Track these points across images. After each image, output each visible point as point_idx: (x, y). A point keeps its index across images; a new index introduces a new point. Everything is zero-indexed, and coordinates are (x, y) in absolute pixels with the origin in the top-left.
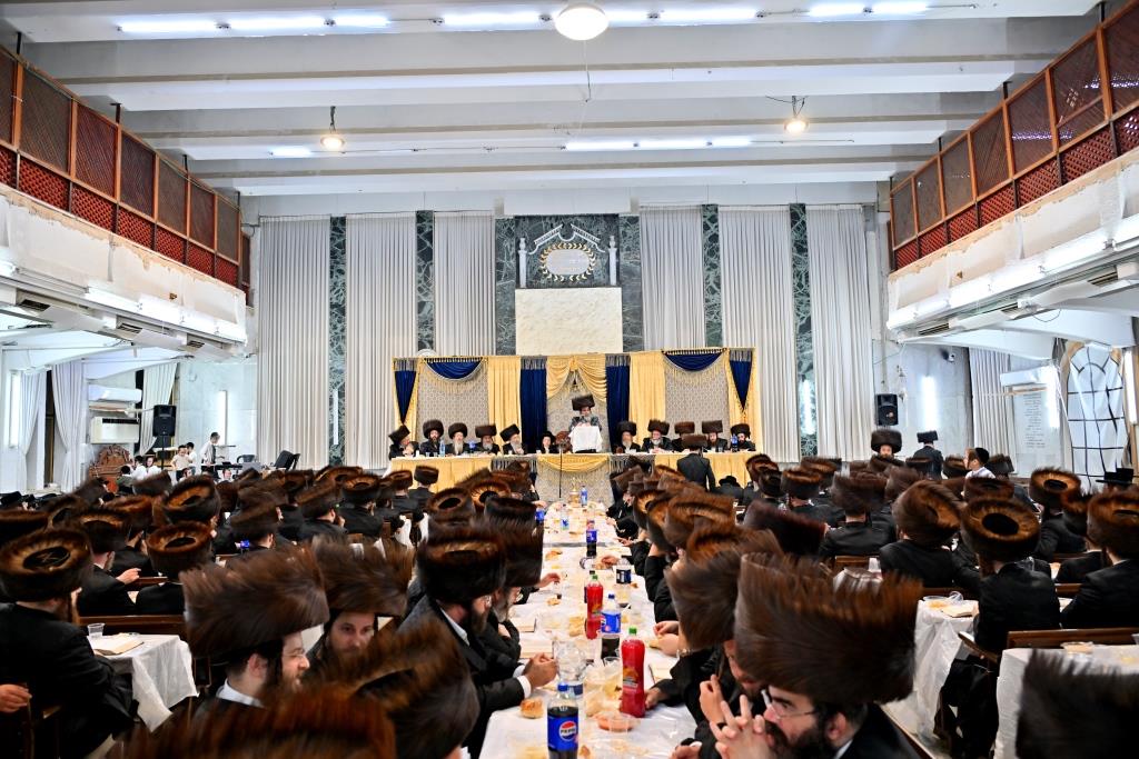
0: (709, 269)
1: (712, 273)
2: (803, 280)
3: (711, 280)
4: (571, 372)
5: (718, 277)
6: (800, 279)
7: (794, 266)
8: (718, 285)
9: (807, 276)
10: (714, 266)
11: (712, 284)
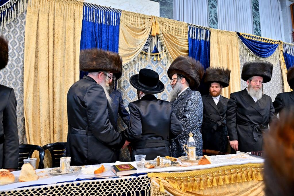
0: (211, 8)
1: (213, 10)
2: (258, 26)
3: (213, 14)
4: (151, 36)
5: (216, 14)
6: (257, 26)
7: (254, 18)
8: (216, 19)
9: (260, 25)
10: (214, 7)
11: (213, 17)
